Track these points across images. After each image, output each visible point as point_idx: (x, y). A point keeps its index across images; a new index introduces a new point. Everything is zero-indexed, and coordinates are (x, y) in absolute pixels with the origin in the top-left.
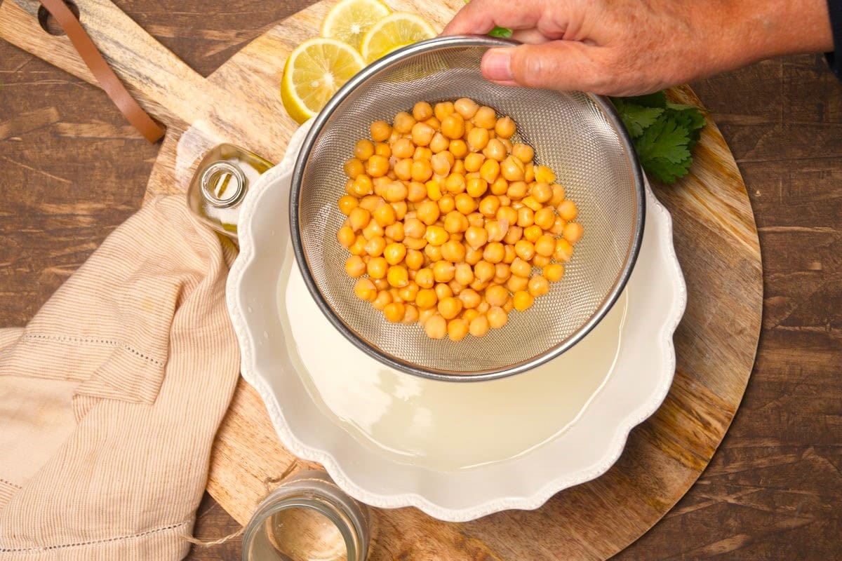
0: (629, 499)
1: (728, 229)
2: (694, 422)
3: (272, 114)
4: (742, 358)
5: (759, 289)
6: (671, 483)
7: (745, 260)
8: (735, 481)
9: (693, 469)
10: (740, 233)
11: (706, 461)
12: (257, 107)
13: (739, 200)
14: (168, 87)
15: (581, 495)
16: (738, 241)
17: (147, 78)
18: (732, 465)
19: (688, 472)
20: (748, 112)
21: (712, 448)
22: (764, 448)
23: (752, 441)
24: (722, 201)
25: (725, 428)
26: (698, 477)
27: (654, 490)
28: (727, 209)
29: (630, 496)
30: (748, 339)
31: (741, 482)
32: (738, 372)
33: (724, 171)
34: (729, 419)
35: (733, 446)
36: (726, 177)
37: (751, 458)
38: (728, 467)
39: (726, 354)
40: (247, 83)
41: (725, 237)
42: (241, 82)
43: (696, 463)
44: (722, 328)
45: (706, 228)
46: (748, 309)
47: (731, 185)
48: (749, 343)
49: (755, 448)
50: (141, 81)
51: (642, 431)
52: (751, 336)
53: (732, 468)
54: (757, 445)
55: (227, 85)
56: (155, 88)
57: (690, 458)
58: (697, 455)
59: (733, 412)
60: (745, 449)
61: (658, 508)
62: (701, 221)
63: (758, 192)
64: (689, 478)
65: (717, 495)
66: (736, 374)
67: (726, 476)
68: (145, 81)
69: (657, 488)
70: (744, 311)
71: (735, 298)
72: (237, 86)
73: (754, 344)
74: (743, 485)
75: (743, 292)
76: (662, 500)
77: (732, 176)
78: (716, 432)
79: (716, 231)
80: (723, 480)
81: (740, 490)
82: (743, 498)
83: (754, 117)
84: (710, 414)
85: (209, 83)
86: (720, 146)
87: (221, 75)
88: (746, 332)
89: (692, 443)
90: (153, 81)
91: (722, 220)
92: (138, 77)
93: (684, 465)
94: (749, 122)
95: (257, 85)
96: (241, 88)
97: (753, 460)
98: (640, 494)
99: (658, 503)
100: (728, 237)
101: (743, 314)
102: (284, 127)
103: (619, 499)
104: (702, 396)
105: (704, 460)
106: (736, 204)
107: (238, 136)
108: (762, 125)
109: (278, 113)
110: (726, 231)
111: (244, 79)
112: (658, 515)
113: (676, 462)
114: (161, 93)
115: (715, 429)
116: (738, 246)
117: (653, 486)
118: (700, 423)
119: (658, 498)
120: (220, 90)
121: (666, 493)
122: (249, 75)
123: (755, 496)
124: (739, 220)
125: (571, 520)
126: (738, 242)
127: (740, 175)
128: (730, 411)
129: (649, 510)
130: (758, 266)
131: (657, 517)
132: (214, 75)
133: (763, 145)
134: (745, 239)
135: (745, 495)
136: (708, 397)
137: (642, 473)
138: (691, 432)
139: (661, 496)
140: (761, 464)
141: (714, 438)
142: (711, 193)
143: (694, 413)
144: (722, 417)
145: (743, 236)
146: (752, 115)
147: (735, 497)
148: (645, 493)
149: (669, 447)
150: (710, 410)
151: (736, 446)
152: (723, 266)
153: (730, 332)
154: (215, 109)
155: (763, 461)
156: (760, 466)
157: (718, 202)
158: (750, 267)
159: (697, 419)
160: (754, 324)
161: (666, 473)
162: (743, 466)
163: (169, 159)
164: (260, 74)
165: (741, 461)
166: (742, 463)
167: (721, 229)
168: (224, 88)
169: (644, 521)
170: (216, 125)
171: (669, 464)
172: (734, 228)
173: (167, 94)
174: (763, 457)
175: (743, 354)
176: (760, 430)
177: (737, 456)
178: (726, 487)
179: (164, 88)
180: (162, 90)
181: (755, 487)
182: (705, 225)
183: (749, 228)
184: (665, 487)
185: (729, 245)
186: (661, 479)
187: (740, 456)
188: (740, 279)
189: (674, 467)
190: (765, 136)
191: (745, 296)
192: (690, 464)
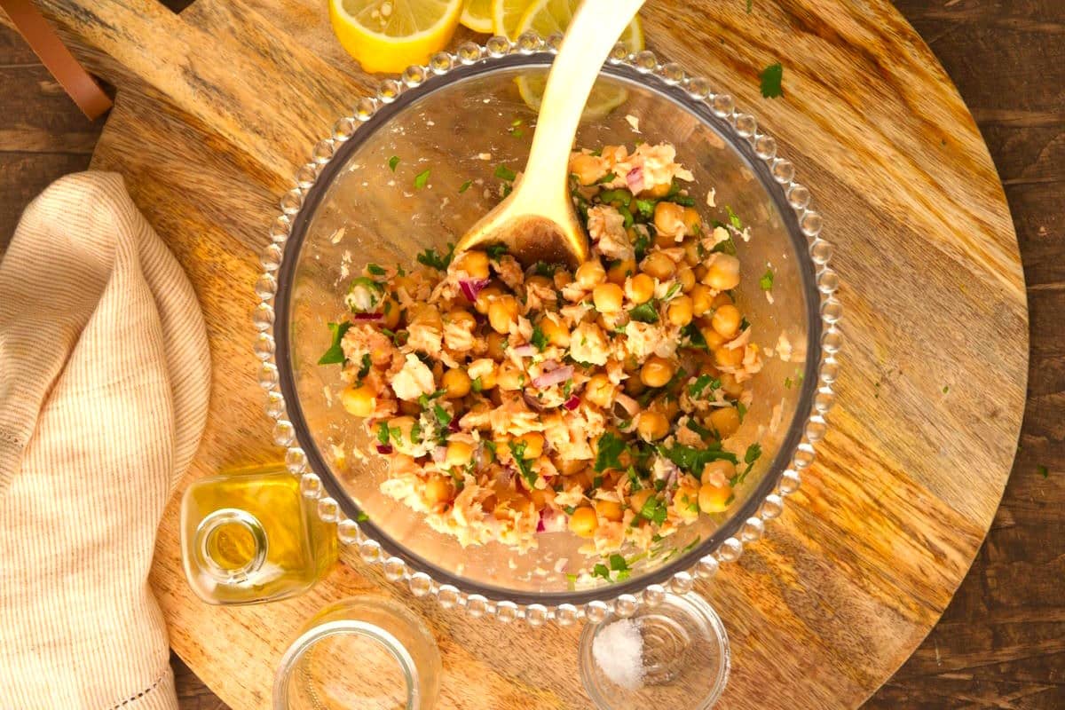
0: (819, 668)
1: (976, 257)
2: (921, 552)
3: (279, 71)
4: (994, 453)
5: (1023, 348)
6: (884, 644)
7: (1002, 303)
8: (1011, 673)
9: (918, 623)
10: (995, 263)
11: (939, 612)
12: (258, 60)
13: (994, 212)
14: (119, 28)
15: (745, 661)
16: (991, 274)
17: (87, 13)
18: (1006, 650)
19: (911, 628)
20: (1026, 105)
21: (947, 591)
22: (1054, 623)
23: (1037, 613)
24: (966, 212)
25: (967, 562)
26: (926, 635)
27: (859, 656)
28: (976, 224)
29: (821, 665)
30: (1006, 425)
31: (1020, 677)
32: (989, 476)
33: (971, 167)
34: (975, 547)
35: (1007, 621)
36: (975, 175)
37: (1035, 640)
38: (999, 653)
39: (971, 449)
40: (241, 23)
41: (971, 268)
42: (232, 22)
43: (923, 614)
44: (965, 408)
45: (943, 253)
46: (1005, 378)
47: (982, 189)
48: (1006, 431)
49: (1041, 623)
50: (77, 17)
51: (839, 565)
52: (1010, 421)
53: (1004, 655)
54: (1045, 619)
55: (209, 25)
56: (98, 29)
57: (913, 606)
58: (924, 602)
59: (980, 537)
60: (1026, 626)
61: (864, 682)
62: (935, 244)
63: (1042, 229)
64: (911, 638)
65: (981, 696)
66: (985, 480)
67: (996, 667)
68: (83, 18)
69: (863, 652)
70: (998, 381)
71: (986, 363)
72: (226, 27)
73: (1013, 432)
74: (1023, 681)
75: (998, 353)
76: (870, 671)
77: (984, 175)
78: (956, 569)
79: (959, 259)
80: (992, 674)
81: (1017, 688)
82: (1023, 699)
83: (1035, 114)
84: (945, 540)
85: (182, 23)
86: (966, 127)
87: (201, 11)
88: (1001, 415)
89: (916, 582)
90: (96, 18)
91: (968, 242)
92: (73, 12)
93: (905, 618)
94: (1028, 122)
95: (257, 26)
96: (232, 31)
97: (1037, 642)
98: (835, 661)
99: (864, 674)
100: (976, 268)
101: (997, 386)
102: (297, 91)
103: (803, 669)
104: (932, 511)
105: (935, 609)
106: (990, 218)
107: (228, 104)
108: (1048, 126)
109: (288, 71)
110: (973, 259)
111: (236, 15)
112: (864, 694)
113: (892, 613)
114: (109, 37)
115: (953, 562)
116: (991, 283)
117: (857, 650)
118: (929, 554)
119: (864, 667)
120: (199, 34)
121: (876, 660)
122: (245, 11)
123: (1042, 697)
124: (993, 241)
125: (730, 699)
126: (993, 277)
127: (996, 173)
128: (976, 536)
129: (849, 687)
130: (1023, 313)
131: (862, 697)
132: (189, 9)
133: (1049, 156)
134: (1003, 271)
135: (1026, 696)
136: (941, 513)
137: (840, 629)
138: (916, 567)
139: (868, 664)
140: (1050, 648)
141: (950, 575)
142: (952, 201)
143: (920, 537)
144: (963, 544)
145: (999, 267)
146: (1033, 110)
147: (1011, 699)
148: (843, 660)
149: (881, 590)
150: (947, 535)
151: (1010, 620)
152: (968, 313)
153: (978, 415)
154: (191, 64)
155: (1053, 643)
156: (1049, 652)
157: (962, 215)
158: (1009, 314)
159: (924, 546)
160: (1014, 403)
161: (877, 629)
162: (1023, 651)
163: (119, 138)
164: (262, 10)
165: (1020, 643)
166: (1020, 646)
167: (965, 255)
168: (206, 30)
169: (843, 702)
170: (193, 87)
171: (880, 615)
172: (986, 255)
173: (117, 38)
174: (1054, 637)
175: (998, 449)
176: (1048, 596)
177: (1012, 635)
178: (996, 683)
179: (114, 29)
180: (110, 32)
181: (1042, 683)
182: (942, 249)
183: (1010, 255)
184: (875, 651)
185: (978, 281)
186: (869, 638)
187: (1018, 636)
188: (994, 333)
189: (888, 620)
190: (1053, 142)
191: (1002, 359)
192: (914, 616)
